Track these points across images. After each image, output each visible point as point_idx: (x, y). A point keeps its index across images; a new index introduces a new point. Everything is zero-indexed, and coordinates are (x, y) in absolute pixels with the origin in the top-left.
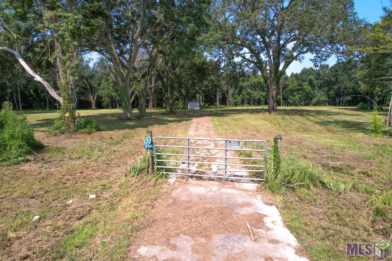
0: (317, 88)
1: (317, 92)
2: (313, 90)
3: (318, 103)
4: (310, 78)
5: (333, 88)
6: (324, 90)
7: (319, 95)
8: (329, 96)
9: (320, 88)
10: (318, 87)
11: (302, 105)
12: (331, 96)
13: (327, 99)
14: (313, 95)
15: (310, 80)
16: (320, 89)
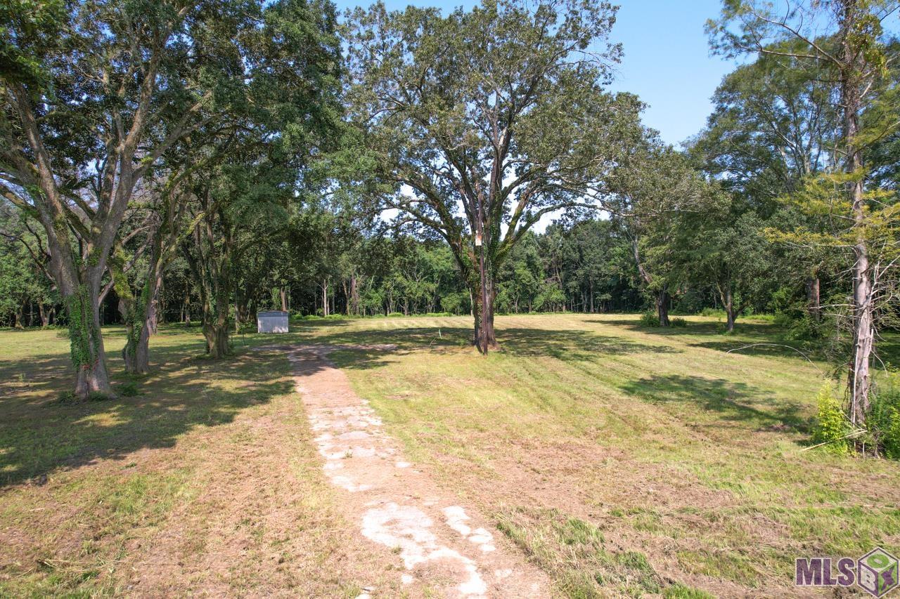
0: (543, 275)
1: (543, 282)
2: (535, 277)
3: (547, 307)
4: (529, 252)
5: (575, 275)
6: (557, 279)
7: (548, 290)
8: (567, 291)
9: (549, 273)
10: (545, 271)
11: (514, 311)
12: (571, 290)
13: (563, 297)
14: (534, 288)
15: (530, 257)
16: (550, 276)
